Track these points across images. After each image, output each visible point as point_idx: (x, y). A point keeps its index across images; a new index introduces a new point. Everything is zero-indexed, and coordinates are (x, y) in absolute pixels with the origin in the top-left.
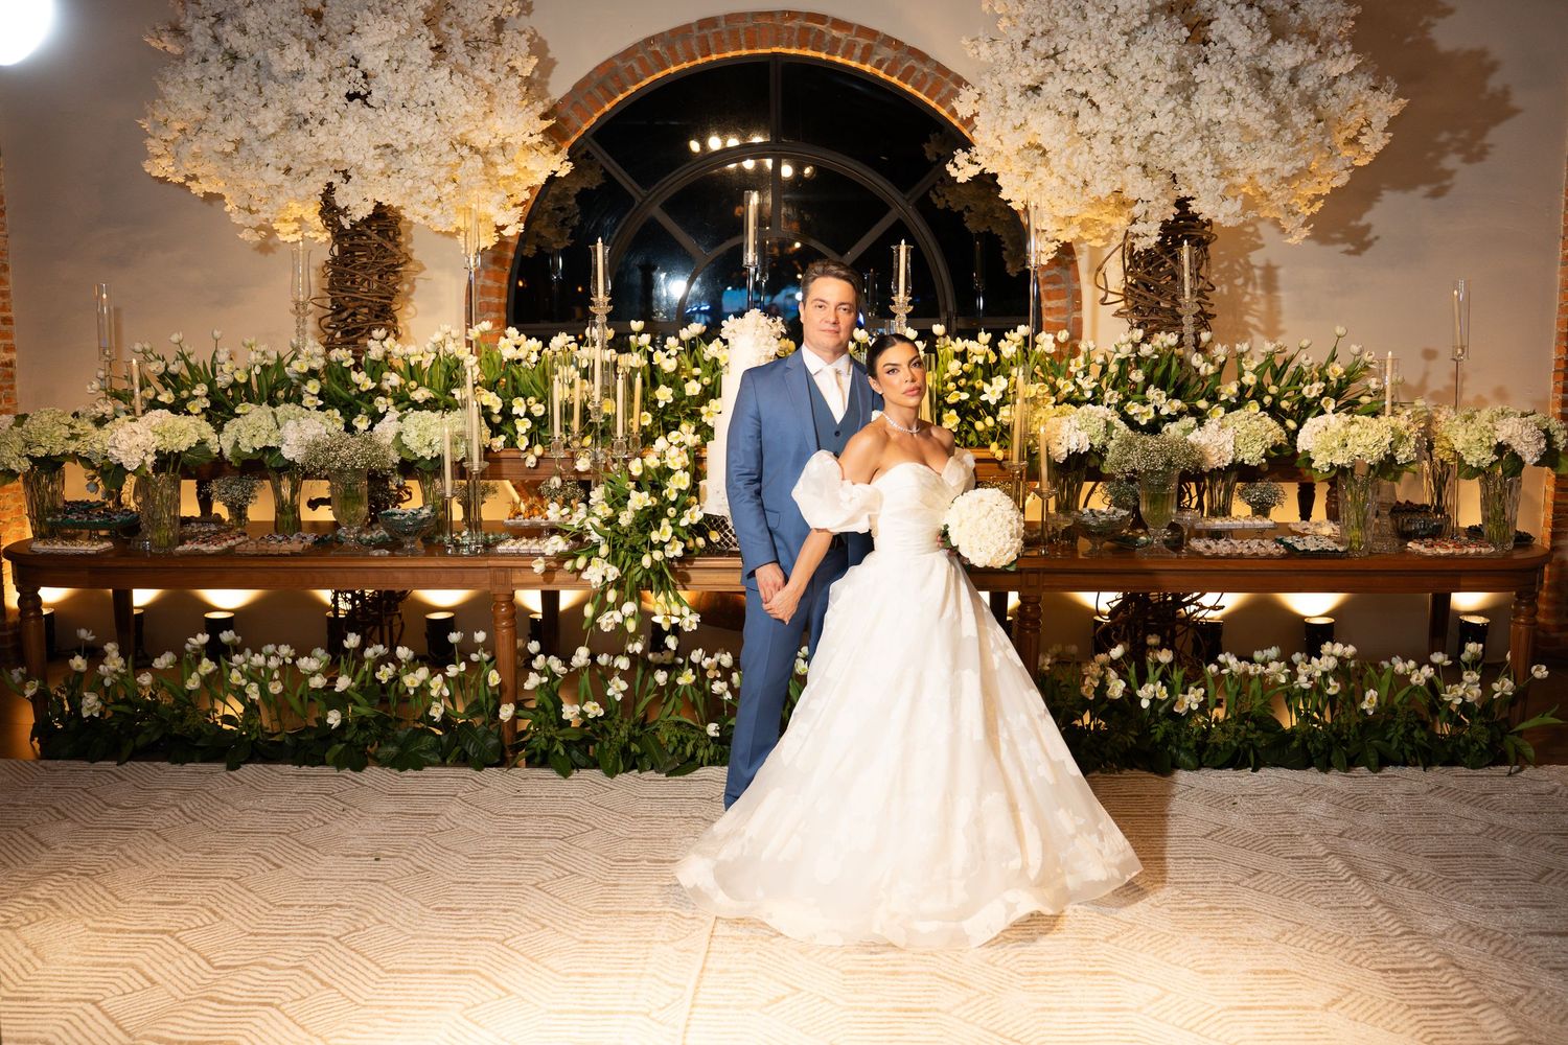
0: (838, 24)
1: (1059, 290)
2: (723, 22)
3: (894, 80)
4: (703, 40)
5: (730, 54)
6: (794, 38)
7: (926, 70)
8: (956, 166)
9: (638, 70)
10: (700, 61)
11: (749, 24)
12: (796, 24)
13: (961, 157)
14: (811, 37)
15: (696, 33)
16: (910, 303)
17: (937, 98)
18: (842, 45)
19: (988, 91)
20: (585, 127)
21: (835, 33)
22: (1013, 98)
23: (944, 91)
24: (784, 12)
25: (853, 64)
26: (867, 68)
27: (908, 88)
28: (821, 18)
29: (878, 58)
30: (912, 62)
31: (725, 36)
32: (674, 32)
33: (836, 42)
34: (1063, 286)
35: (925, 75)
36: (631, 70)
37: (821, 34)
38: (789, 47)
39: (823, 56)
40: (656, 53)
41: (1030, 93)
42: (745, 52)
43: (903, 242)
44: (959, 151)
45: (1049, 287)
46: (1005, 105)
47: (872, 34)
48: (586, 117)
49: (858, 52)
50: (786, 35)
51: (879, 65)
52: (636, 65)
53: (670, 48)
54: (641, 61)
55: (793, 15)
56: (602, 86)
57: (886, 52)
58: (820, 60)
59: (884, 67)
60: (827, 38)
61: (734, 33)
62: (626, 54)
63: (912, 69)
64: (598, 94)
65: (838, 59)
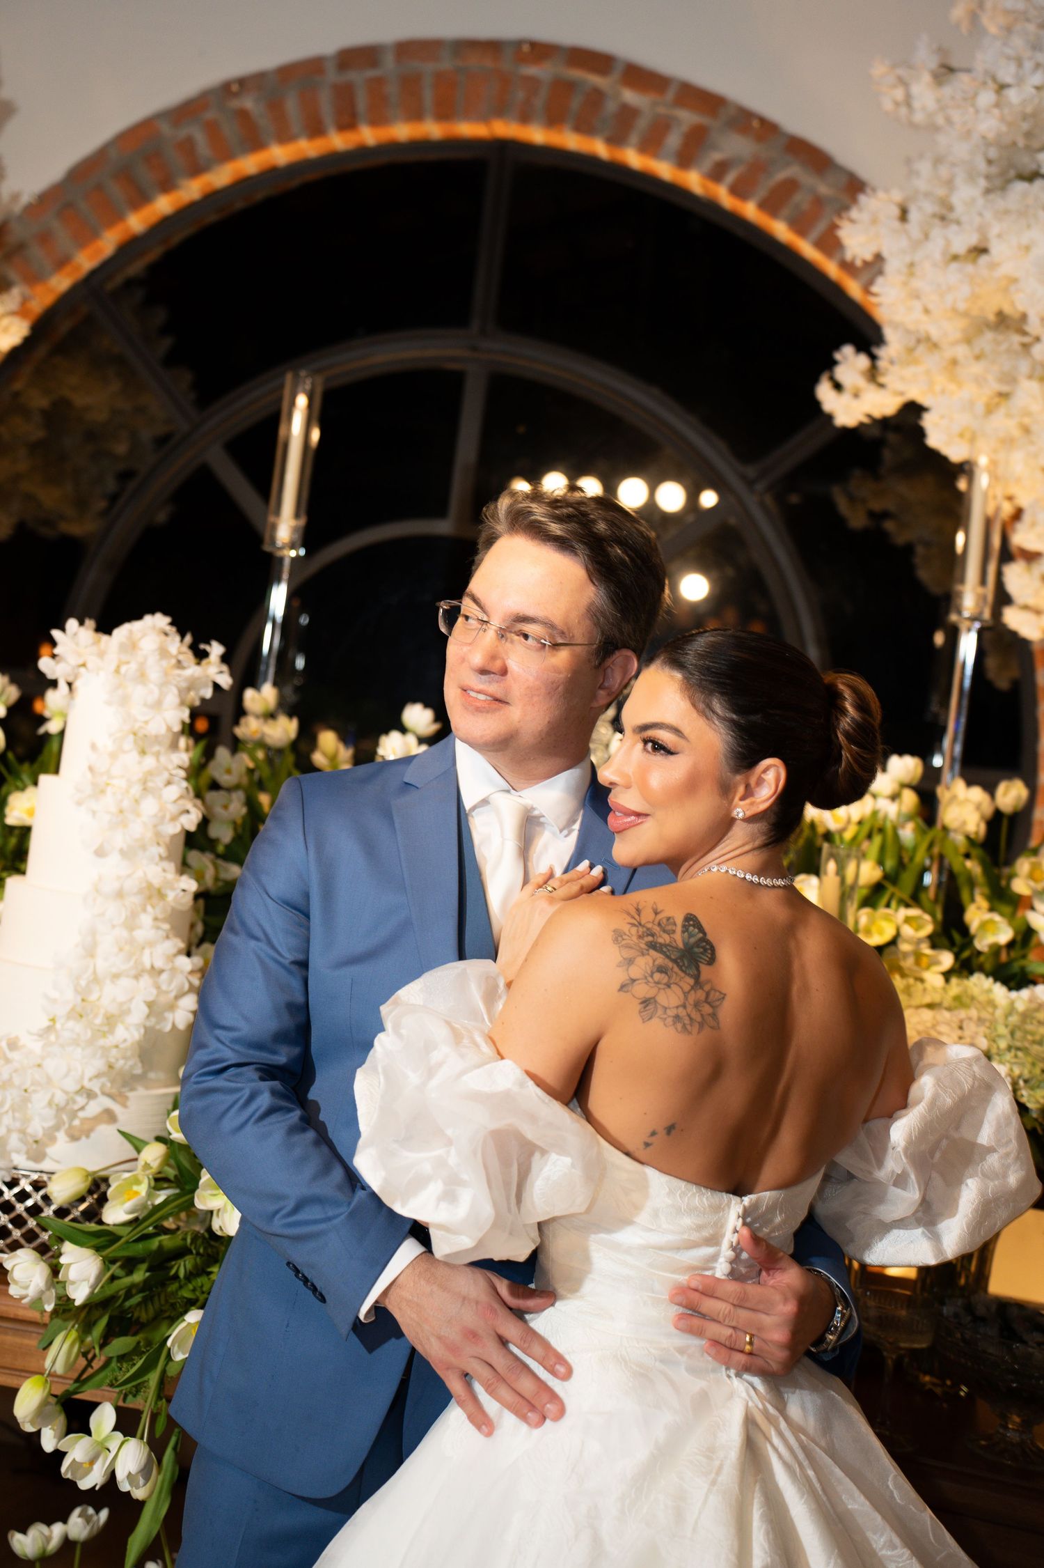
0: (638, 76)
2: (389, 62)
3: (750, 210)
4: (344, 96)
5: (402, 131)
6: (539, 102)
8: (838, 387)
9: (203, 147)
10: (338, 141)
11: (446, 64)
12: (542, 71)
13: (850, 364)
14: (576, 103)
15: (332, 76)
18: (642, 123)
20: (86, 261)
21: (630, 96)
22: (966, 195)
24: (518, 44)
25: (664, 170)
26: (694, 181)
27: (780, 230)
28: (599, 61)
29: (717, 156)
30: (793, 170)
31: (392, 89)
32: (287, 73)
33: (627, 115)
35: (819, 202)
36: (188, 146)
37: (596, 98)
38: (525, 118)
39: (600, 148)
40: (243, 115)
42: (433, 130)
44: (848, 350)
46: (944, 216)
47: (709, 102)
48: (86, 236)
49: (674, 140)
50: (520, 95)
51: (717, 173)
52: (200, 138)
53: (275, 106)
54: (212, 129)
55: (540, 51)
56: (125, 174)
57: (735, 146)
58: (593, 160)
59: (731, 177)
60: (611, 107)
61: (411, 84)
62: (186, 111)
63: (790, 186)
64: (116, 191)
65: (633, 159)
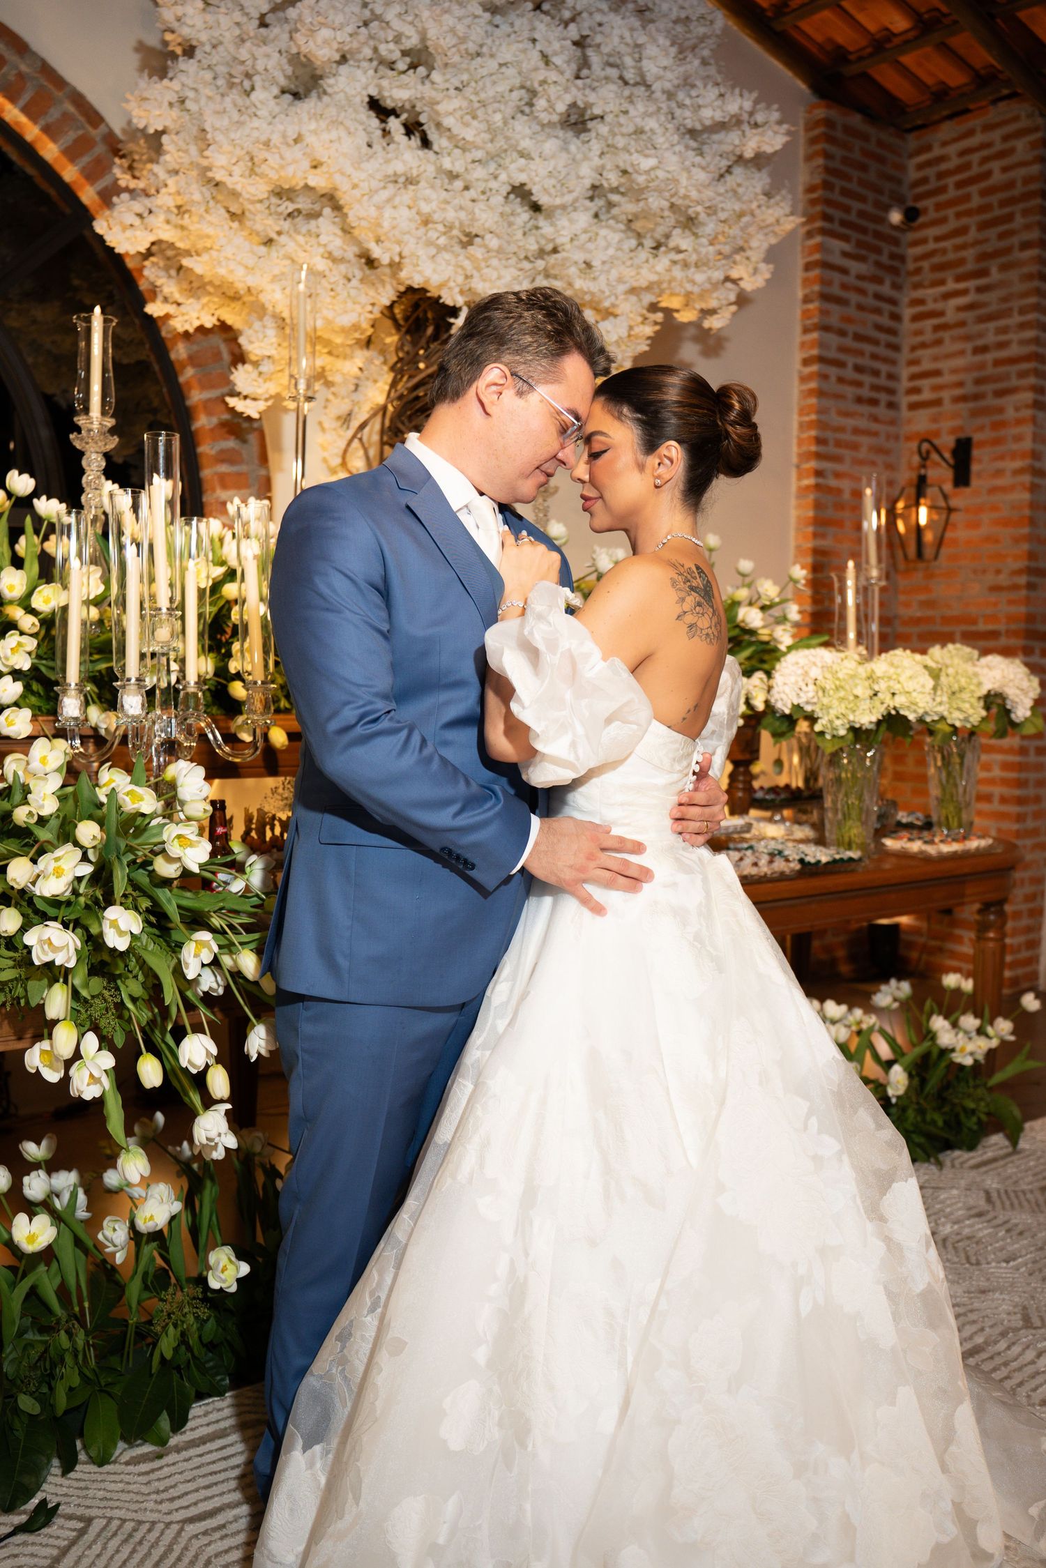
1: (239, 474)
7: (24, 68)
16: (112, 431)
17: (43, 122)
19: (191, 94)
23: (54, 114)
34: (243, 468)
41: (288, 97)
43: (97, 310)
45: (224, 468)
